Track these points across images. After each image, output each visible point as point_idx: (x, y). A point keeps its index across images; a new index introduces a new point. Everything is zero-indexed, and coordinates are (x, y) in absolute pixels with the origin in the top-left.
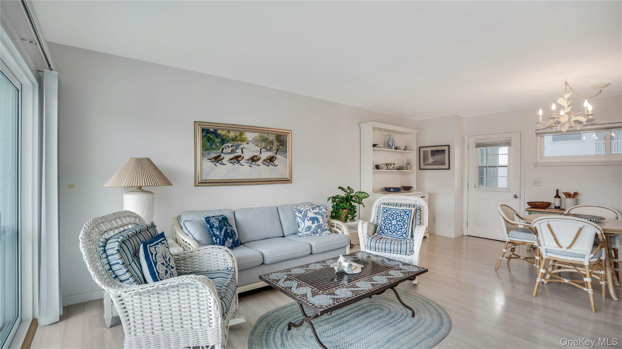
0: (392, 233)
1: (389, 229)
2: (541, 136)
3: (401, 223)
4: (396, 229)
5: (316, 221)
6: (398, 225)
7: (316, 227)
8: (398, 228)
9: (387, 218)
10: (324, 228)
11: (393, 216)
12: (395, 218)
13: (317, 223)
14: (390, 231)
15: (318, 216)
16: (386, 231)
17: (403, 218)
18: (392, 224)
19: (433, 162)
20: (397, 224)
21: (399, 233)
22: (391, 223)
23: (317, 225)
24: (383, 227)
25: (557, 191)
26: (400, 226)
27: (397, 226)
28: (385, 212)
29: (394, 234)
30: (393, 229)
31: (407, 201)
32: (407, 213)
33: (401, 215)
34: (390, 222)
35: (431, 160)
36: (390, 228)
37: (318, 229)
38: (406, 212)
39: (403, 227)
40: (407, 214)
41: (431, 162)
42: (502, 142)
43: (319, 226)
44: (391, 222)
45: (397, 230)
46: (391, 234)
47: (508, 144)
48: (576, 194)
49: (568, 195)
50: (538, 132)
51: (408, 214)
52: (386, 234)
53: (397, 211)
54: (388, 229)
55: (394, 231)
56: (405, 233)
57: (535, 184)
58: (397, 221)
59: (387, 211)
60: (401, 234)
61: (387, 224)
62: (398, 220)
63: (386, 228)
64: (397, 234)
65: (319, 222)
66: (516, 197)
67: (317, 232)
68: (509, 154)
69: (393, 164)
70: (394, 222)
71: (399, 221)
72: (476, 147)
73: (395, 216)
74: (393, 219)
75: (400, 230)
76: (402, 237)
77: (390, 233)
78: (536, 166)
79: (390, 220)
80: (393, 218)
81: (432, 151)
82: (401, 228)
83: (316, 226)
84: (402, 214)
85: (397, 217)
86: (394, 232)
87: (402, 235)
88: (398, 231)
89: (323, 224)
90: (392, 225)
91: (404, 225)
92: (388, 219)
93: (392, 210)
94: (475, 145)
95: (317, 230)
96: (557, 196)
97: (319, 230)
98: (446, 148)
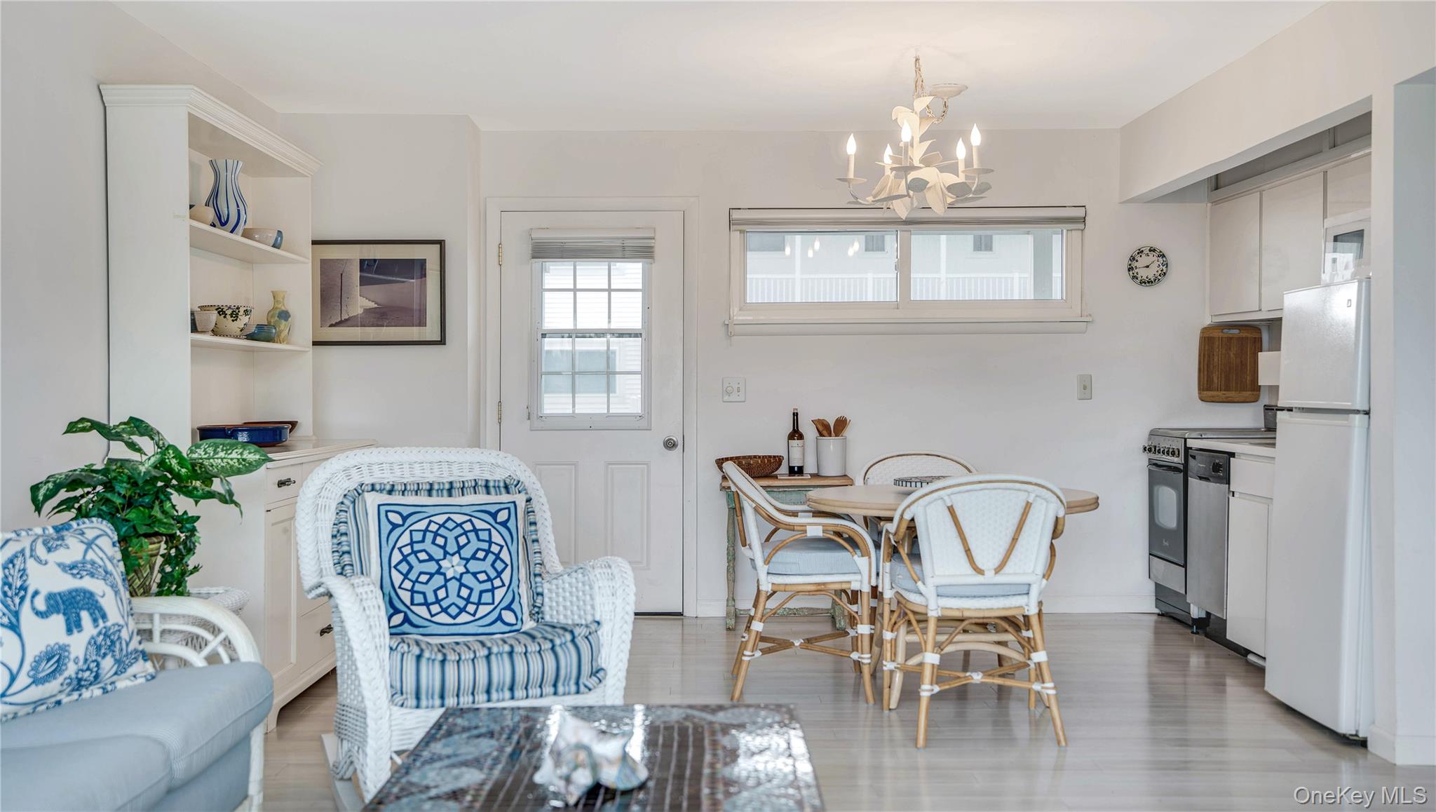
0: (454, 618)
1: (438, 601)
2: (742, 232)
3: (486, 565)
4: (470, 595)
5: (85, 615)
6: (474, 574)
7: (92, 649)
8: (478, 588)
9: (415, 553)
10: (127, 644)
11: (440, 541)
12: (452, 547)
13: (95, 621)
14: (444, 610)
15: (88, 583)
16: (422, 611)
17: (490, 542)
18: (444, 574)
19: (368, 311)
20: (468, 572)
21: (483, 610)
22: (438, 572)
23: (95, 632)
24: (406, 596)
25: (795, 415)
26: (482, 577)
27: (468, 579)
28: (395, 526)
29: (464, 617)
30: (453, 598)
31: (455, 467)
32: (502, 516)
33: (475, 530)
34: (432, 567)
35: (360, 302)
36: (442, 594)
37: (105, 655)
38: (494, 515)
39: (497, 583)
40: (500, 523)
41: (360, 311)
42: (628, 243)
43: (107, 643)
44: (440, 567)
45: (474, 598)
46: (451, 621)
47: (644, 252)
48: (841, 424)
49: (824, 429)
50: (736, 215)
51: (504, 524)
52: (427, 623)
53: (452, 516)
54: (431, 598)
55: (462, 603)
56: (509, 608)
57: (726, 398)
58: (468, 560)
59: (405, 519)
60: (495, 615)
61: (424, 578)
62: (467, 553)
63: (419, 598)
64: (474, 615)
65: (104, 617)
66: (670, 445)
67: (96, 677)
68: (647, 290)
69: (246, 312)
70: (453, 566)
71: (474, 557)
72: (533, 258)
73: (451, 536)
74: (446, 553)
75: (487, 597)
76: (499, 626)
77: (443, 618)
78: (729, 335)
79: (431, 558)
80: (443, 547)
81: (365, 265)
82: (488, 586)
83: (92, 642)
84: (479, 525)
85: (463, 540)
86: (462, 610)
87: (500, 618)
88: (479, 604)
89: (121, 622)
90: (447, 581)
91: (499, 574)
92: (423, 556)
93: (431, 511)
94: (527, 250)
95: (98, 665)
96: (796, 434)
97: (108, 664)
98: (429, 254)
